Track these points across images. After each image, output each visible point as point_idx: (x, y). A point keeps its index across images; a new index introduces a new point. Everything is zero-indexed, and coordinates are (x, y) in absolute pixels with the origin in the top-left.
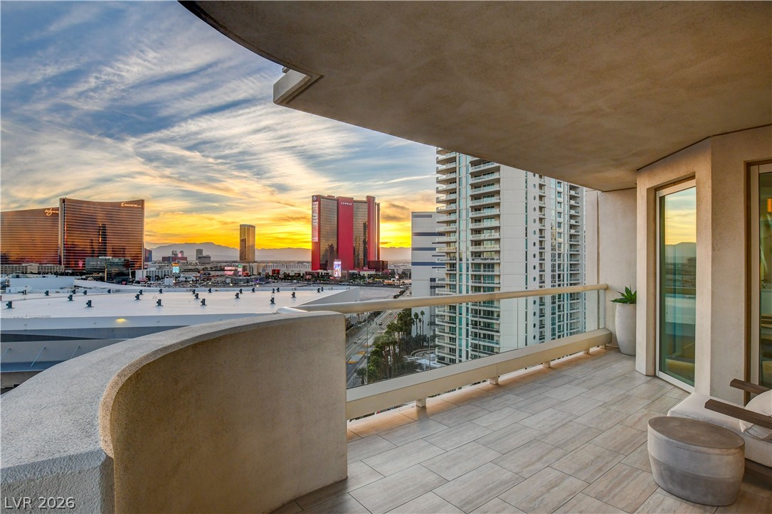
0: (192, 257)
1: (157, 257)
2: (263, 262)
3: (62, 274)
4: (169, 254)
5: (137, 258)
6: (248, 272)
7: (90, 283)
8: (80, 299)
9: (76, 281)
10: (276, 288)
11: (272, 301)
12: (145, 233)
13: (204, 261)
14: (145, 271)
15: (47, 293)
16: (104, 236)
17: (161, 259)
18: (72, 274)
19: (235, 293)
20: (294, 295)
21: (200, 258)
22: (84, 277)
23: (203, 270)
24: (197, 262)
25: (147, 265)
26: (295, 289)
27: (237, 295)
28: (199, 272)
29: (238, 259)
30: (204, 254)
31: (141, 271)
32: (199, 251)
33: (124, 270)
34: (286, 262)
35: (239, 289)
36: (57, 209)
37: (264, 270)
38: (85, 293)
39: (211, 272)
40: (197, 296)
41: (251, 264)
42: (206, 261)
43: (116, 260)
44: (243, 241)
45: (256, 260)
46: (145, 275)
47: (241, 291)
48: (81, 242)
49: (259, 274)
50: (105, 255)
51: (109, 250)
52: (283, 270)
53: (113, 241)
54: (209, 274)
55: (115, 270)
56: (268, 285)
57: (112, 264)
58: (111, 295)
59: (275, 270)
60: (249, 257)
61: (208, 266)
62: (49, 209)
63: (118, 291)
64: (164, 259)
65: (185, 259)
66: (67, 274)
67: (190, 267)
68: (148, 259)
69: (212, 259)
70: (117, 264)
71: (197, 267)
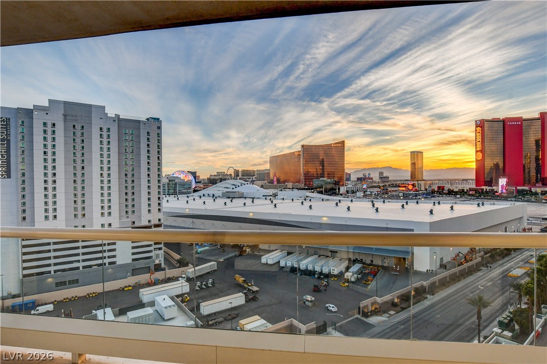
0: (376, 177)
1: (354, 178)
2: (430, 180)
3: (302, 189)
4: (361, 176)
5: (341, 179)
6: (417, 188)
7: (315, 195)
8: (307, 204)
9: (308, 193)
10: (436, 202)
11: (431, 212)
12: (346, 162)
13: (384, 180)
14: (345, 187)
15: (293, 200)
16: (323, 166)
17: (356, 179)
18: (307, 189)
19: (401, 204)
20: (452, 208)
21: (381, 178)
22: (313, 191)
23: (383, 186)
24: (380, 181)
25: (348, 183)
26: (456, 203)
27: (403, 206)
28: (380, 188)
29: (410, 178)
30: (385, 175)
31: (343, 187)
32: (381, 173)
33: (333, 186)
34: (451, 180)
35: (406, 201)
36: (300, 152)
37: (430, 187)
38: (310, 200)
39: (388, 188)
40: (373, 205)
41: (419, 182)
42: (386, 180)
43: (329, 180)
44: (413, 164)
45: (424, 178)
46: (345, 190)
47: (407, 203)
48: (312, 170)
49: (426, 190)
50: (323, 177)
51: (326, 174)
52: (447, 187)
53: (328, 169)
54: (387, 189)
55: (329, 187)
56: (433, 198)
57: (327, 183)
58: (324, 202)
59: (440, 187)
60: (418, 176)
61: (387, 184)
62: (296, 152)
63: (328, 200)
64: (359, 179)
65: (372, 179)
66: (304, 189)
67: (374, 185)
68: (348, 179)
69: (390, 179)
70: (329, 183)
71: (379, 184)
